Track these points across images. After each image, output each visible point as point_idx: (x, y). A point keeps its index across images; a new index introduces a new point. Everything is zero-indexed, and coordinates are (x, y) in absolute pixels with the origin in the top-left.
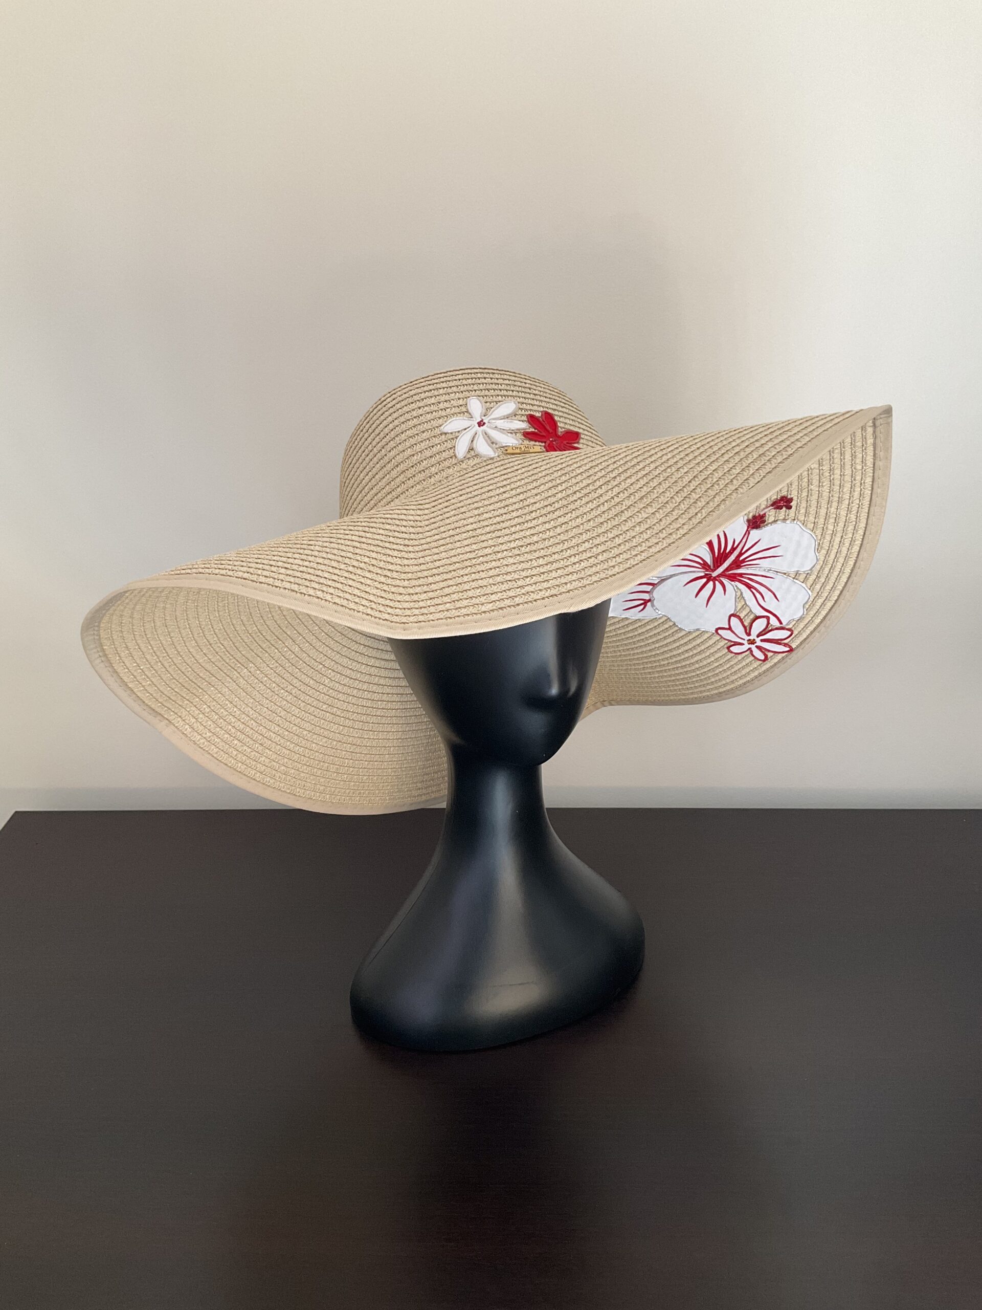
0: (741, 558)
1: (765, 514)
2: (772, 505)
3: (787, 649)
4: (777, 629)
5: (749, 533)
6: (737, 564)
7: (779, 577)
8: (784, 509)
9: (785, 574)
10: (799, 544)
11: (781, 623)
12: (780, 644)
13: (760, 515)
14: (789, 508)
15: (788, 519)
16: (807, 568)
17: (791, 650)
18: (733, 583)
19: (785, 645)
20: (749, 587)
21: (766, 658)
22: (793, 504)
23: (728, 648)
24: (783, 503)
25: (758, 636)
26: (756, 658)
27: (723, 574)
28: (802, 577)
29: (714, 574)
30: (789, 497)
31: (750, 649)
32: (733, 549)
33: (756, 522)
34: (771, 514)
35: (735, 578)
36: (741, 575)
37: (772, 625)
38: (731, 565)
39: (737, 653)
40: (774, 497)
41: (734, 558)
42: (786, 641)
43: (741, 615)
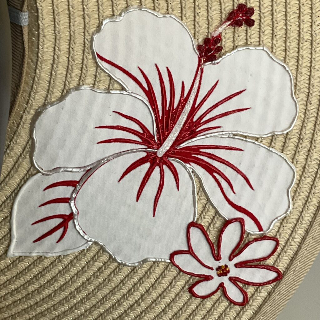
0: (195, 118)
1: (220, 35)
2: (228, 19)
3: (274, 275)
4: (256, 240)
5: (202, 70)
6: (191, 128)
7: (249, 147)
8: (243, 24)
11: (260, 229)
14: (250, 23)
16: (285, 125)
17: (280, 277)
18: (187, 165)
19: (269, 268)
20: (210, 170)
21: (246, 299)
22: (254, 17)
23: (191, 290)
24: (240, 16)
25: (230, 259)
26: (231, 302)
28: (280, 143)
29: (161, 152)
30: (249, 6)
32: (184, 101)
33: (210, 51)
34: (228, 36)
35: (189, 155)
36: (197, 149)
37: (249, 234)
38: (182, 132)
39: (204, 298)
40: (228, 7)
41: (185, 119)
42: (270, 262)
43: (202, 224)
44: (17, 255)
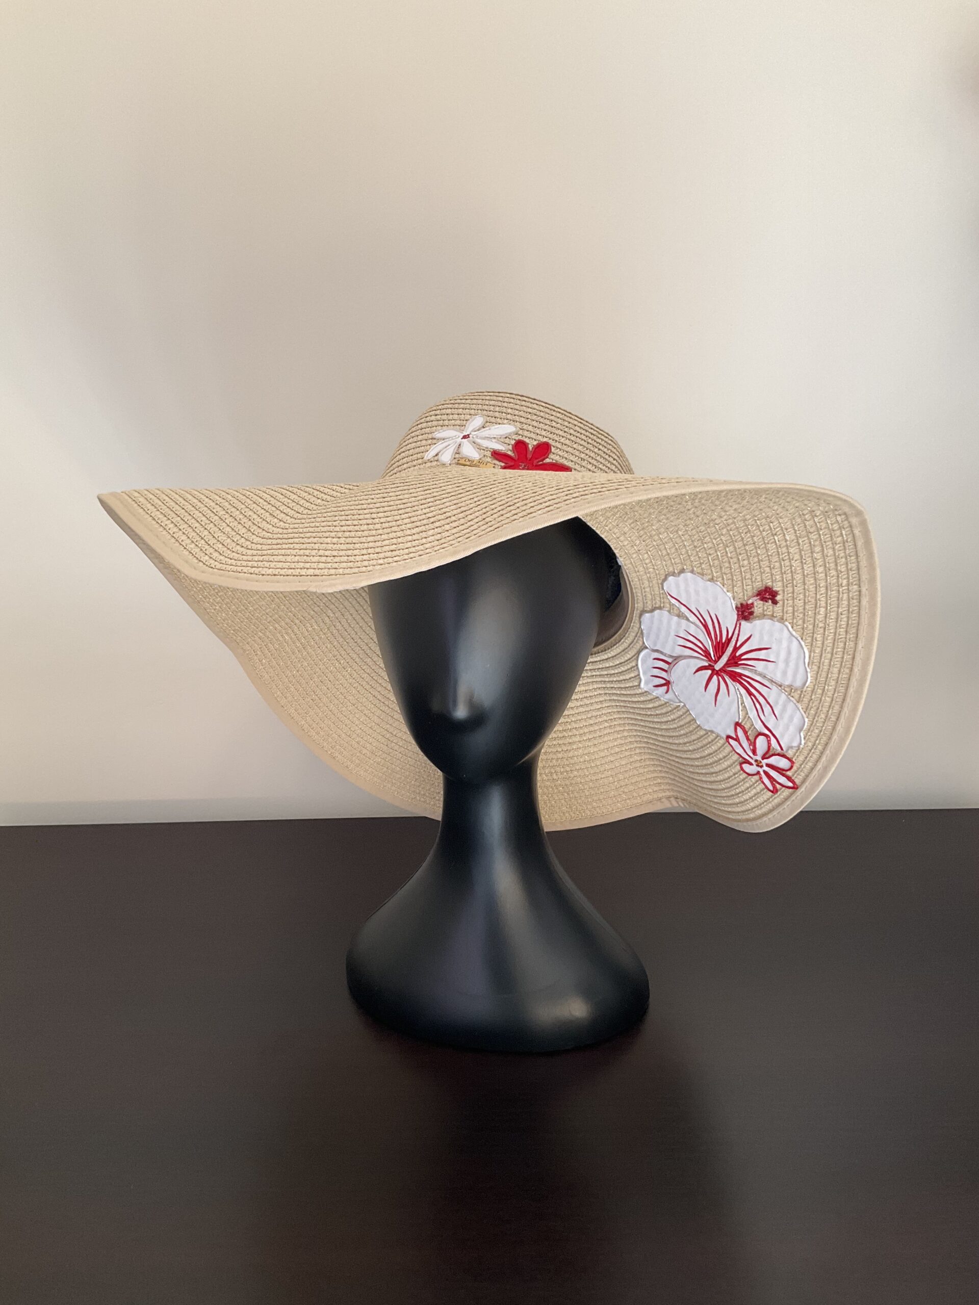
0: (738, 654)
1: (752, 604)
2: (758, 595)
3: (790, 784)
4: (779, 755)
5: (740, 624)
6: (734, 660)
7: (774, 688)
8: (770, 601)
9: (780, 686)
10: (789, 653)
11: (782, 749)
12: (783, 775)
13: (747, 604)
14: (775, 602)
15: (776, 617)
16: (798, 683)
17: (795, 787)
18: (734, 683)
19: (789, 778)
20: (750, 694)
21: (775, 791)
22: (778, 598)
23: (741, 764)
24: (768, 594)
25: (763, 758)
26: (767, 787)
27: (723, 670)
28: (796, 695)
29: (718, 667)
30: (774, 589)
31: (758, 773)
32: (729, 640)
33: (745, 612)
34: (759, 606)
35: (735, 677)
36: (740, 675)
37: (774, 749)
38: (729, 660)
39: (749, 775)
40: (759, 585)
41: (731, 651)
42: (789, 773)
43: (745, 726)
44: (646, 689)
